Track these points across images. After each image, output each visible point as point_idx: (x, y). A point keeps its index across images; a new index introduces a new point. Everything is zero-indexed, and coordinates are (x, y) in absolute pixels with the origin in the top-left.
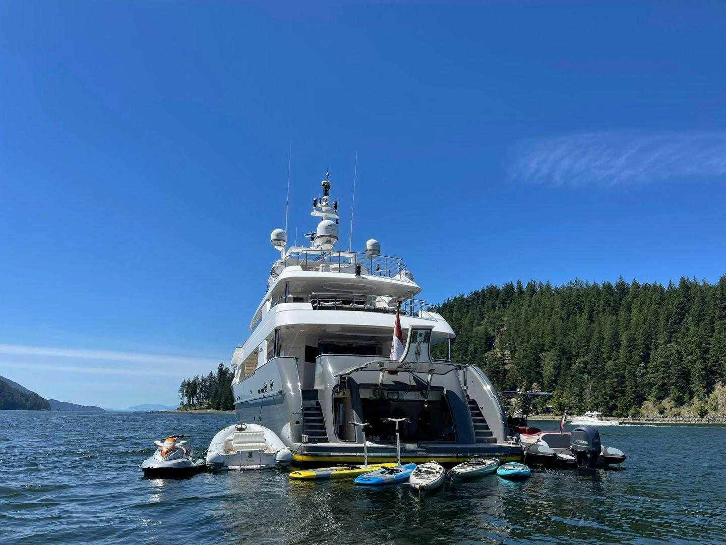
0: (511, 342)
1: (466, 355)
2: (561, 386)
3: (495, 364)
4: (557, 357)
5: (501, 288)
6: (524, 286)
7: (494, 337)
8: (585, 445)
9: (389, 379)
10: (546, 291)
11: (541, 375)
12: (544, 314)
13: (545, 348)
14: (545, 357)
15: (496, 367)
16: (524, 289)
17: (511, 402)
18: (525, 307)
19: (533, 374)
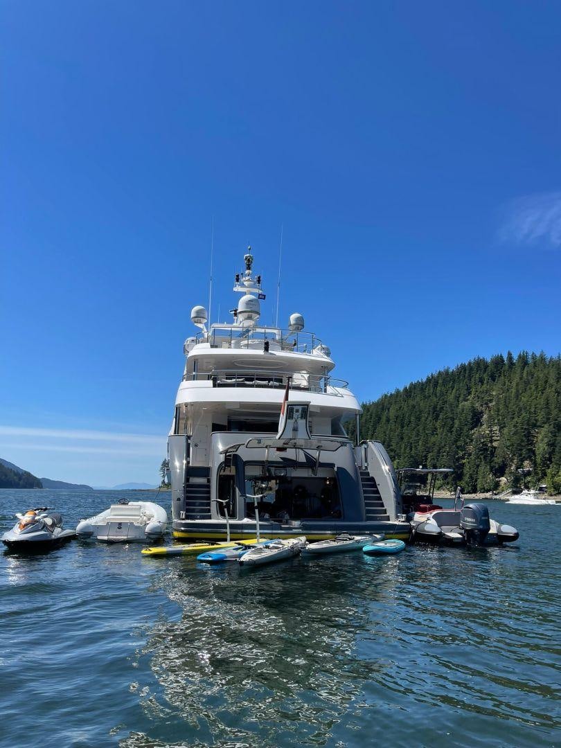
0: (500, 418)
1: (451, 432)
2: (556, 464)
3: (482, 440)
4: (551, 433)
5: (489, 360)
6: (515, 357)
7: (482, 412)
8: (472, 522)
9: (276, 456)
10: (541, 362)
11: (534, 452)
12: (537, 388)
13: (538, 424)
14: (537, 433)
15: (484, 444)
16: (514, 361)
17: (500, 481)
18: (516, 379)
19: (524, 452)
